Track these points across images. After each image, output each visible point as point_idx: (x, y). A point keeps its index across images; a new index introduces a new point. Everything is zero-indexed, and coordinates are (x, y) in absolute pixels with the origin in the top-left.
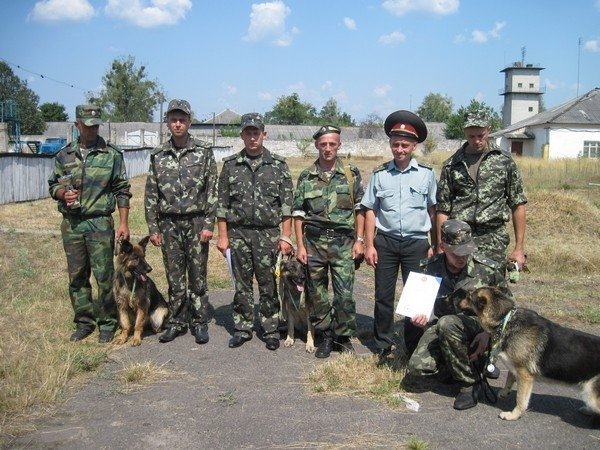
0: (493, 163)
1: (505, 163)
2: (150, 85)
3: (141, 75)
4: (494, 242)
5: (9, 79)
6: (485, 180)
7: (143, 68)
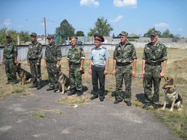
0: (128, 47)
1: (131, 47)
2: (109, 25)
3: (106, 22)
4: (128, 68)
5: (67, 24)
6: (125, 51)
7: (106, 20)
